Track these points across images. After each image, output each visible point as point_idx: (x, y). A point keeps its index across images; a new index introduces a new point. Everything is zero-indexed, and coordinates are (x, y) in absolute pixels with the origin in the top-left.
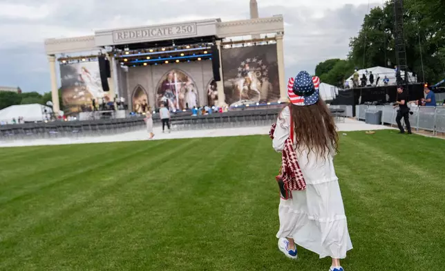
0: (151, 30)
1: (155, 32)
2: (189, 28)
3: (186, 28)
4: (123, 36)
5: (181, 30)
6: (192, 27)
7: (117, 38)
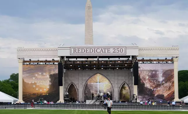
0: (96, 50)
1: (98, 51)
2: (121, 50)
3: (119, 50)
4: (77, 51)
5: (116, 51)
6: (124, 49)
7: (73, 52)
